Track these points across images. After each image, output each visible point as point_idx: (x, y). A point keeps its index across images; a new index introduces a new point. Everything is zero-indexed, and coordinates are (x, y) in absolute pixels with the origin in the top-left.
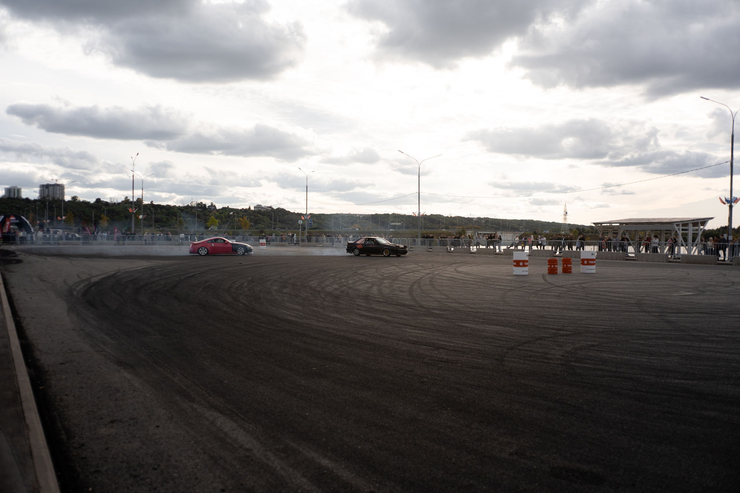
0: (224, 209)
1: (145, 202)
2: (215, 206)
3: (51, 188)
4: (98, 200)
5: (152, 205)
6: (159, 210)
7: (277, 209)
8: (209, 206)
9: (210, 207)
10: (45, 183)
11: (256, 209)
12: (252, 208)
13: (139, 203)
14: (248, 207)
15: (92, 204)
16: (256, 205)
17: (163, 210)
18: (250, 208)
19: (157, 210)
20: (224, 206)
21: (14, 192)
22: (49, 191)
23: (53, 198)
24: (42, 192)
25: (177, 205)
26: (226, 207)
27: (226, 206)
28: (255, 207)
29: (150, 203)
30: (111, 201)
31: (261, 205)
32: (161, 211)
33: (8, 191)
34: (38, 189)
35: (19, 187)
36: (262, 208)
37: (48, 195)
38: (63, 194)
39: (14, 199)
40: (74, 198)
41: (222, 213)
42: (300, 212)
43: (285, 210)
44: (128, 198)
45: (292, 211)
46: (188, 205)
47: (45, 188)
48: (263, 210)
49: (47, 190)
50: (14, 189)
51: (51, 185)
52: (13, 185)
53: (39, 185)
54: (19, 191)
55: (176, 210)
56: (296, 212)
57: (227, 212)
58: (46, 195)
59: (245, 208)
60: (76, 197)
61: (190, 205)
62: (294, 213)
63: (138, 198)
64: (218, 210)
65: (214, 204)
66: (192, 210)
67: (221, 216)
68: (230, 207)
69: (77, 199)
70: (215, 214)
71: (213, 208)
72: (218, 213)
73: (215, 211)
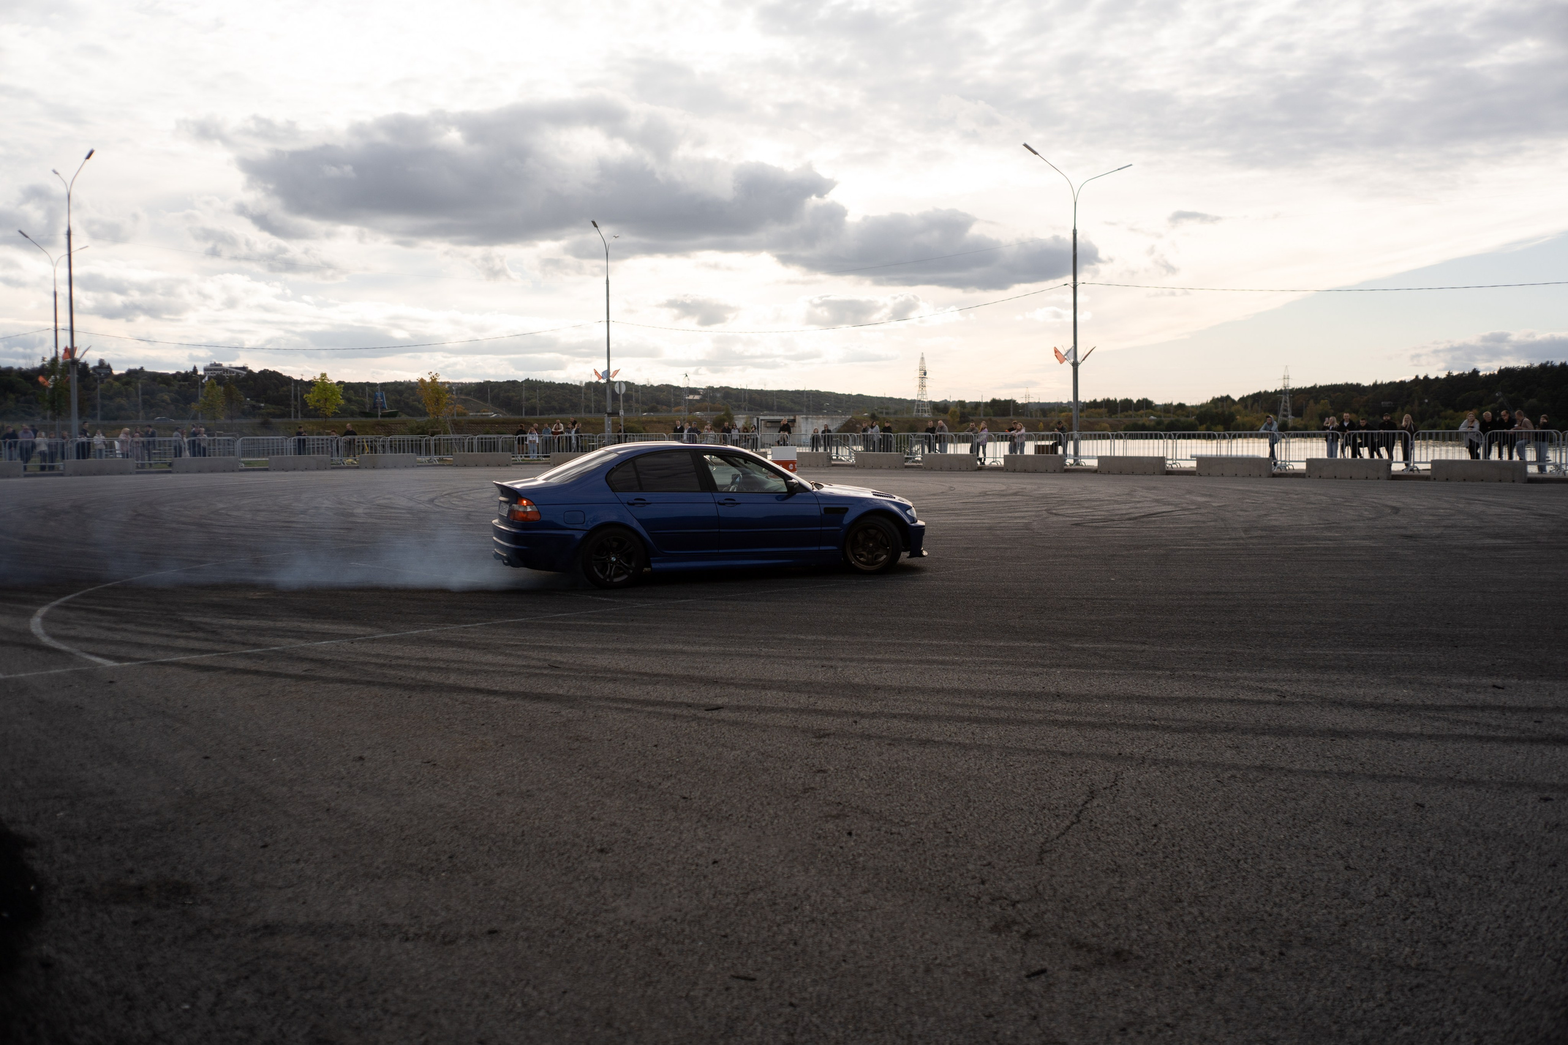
0: (131, 373)
2: (109, 368)
7: (260, 373)
8: (94, 369)
9: (99, 371)
11: (210, 374)
12: (201, 371)
14: (190, 369)
16: (209, 364)
18: (195, 370)
20: (132, 368)
26: (138, 367)
28: (206, 370)
31: (221, 365)
36: (225, 370)
41: (128, 383)
43: (280, 375)
45: (297, 377)
48: (226, 375)
56: (306, 379)
57: (141, 381)
59: (183, 371)
62: (302, 380)
64: (118, 377)
65: (107, 362)
67: (126, 390)
68: (147, 369)
70: (112, 385)
71: (103, 372)
72: (117, 384)
73: (110, 380)
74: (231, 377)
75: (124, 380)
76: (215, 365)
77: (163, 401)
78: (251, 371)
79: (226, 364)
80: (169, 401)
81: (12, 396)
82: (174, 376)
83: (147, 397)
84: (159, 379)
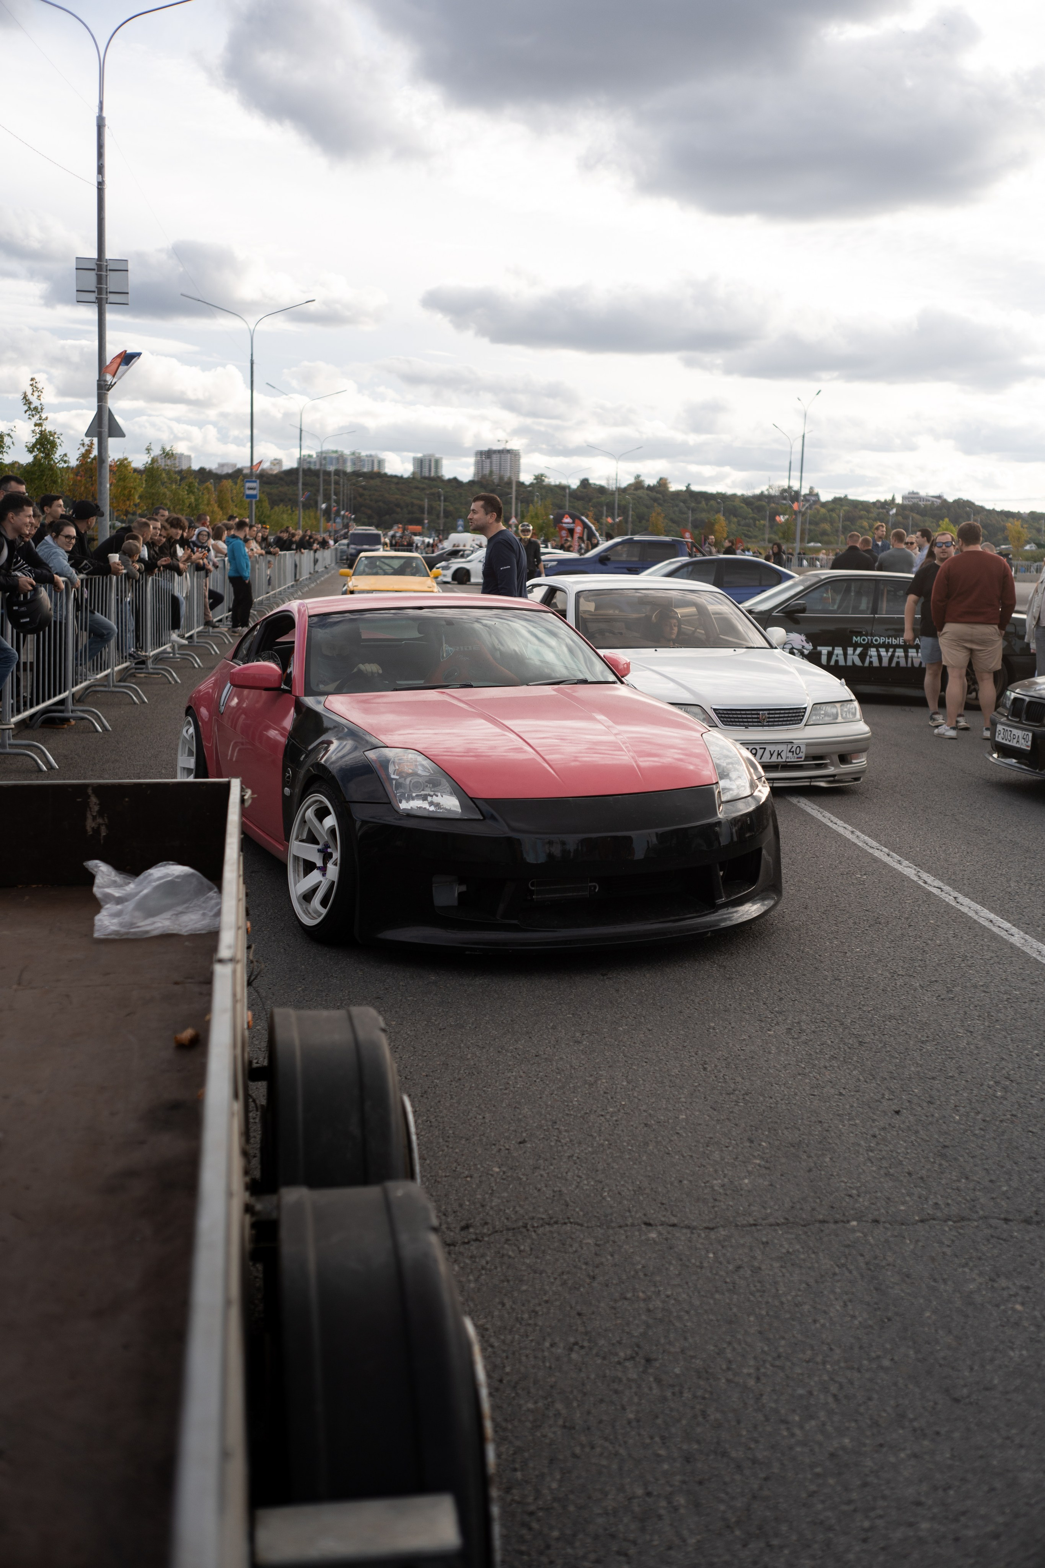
0: (836, 500)
1: (674, 487)
2: (817, 495)
3: (495, 457)
4: (585, 483)
5: (689, 493)
6: (704, 503)
7: (955, 501)
8: (805, 496)
9: (808, 497)
10: (485, 448)
11: (907, 502)
12: (899, 500)
13: (662, 489)
14: (889, 497)
15: (575, 491)
16: (906, 492)
17: (712, 502)
18: (893, 499)
19: (700, 503)
20: (838, 496)
21: (430, 465)
22: (491, 462)
23: (501, 478)
24: (479, 465)
25: (739, 492)
26: (843, 496)
27: (840, 494)
28: (904, 498)
29: (684, 489)
30: (608, 484)
31: (917, 493)
32: (707, 505)
33: (420, 463)
34: (472, 460)
35: (437, 456)
36: (921, 499)
37: (491, 472)
38: (517, 470)
39: (430, 479)
40: (539, 478)
41: (832, 510)
42: (1006, 509)
43: (973, 504)
44: (642, 478)
45: (989, 506)
46: (762, 493)
47: (485, 456)
48: (921, 503)
49: (488, 461)
50: (430, 461)
51: (495, 452)
52: (428, 452)
53: (473, 451)
54: (437, 462)
55: (737, 503)
56: (998, 509)
57: (845, 508)
58: (487, 471)
59: (883, 500)
60: (542, 475)
61: (766, 493)
62: (994, 510)
63: (662, 476)
64: (824, 505)
65: (816, 490)
66: (769, 503)
67: (831, 516)
68: (850, 497)
69: (543, 481)
70: (818, 511)
71: (813, 498)
72: (823, 510)
73: (818, 506)
74: (926, 506)
75: (830, 507)
76: (913, 493)
77: (862, 527)
78: (945, 501)
79: (923, 493)
80: (867, 528)
81: (735, 520)
82: (874, 504)
83: (848, 523)
84: (860, 506)
